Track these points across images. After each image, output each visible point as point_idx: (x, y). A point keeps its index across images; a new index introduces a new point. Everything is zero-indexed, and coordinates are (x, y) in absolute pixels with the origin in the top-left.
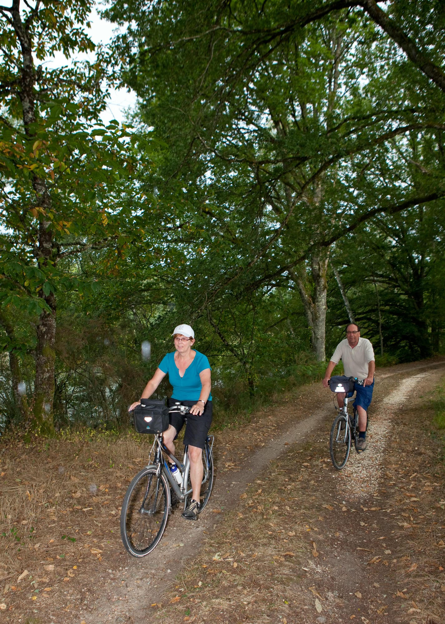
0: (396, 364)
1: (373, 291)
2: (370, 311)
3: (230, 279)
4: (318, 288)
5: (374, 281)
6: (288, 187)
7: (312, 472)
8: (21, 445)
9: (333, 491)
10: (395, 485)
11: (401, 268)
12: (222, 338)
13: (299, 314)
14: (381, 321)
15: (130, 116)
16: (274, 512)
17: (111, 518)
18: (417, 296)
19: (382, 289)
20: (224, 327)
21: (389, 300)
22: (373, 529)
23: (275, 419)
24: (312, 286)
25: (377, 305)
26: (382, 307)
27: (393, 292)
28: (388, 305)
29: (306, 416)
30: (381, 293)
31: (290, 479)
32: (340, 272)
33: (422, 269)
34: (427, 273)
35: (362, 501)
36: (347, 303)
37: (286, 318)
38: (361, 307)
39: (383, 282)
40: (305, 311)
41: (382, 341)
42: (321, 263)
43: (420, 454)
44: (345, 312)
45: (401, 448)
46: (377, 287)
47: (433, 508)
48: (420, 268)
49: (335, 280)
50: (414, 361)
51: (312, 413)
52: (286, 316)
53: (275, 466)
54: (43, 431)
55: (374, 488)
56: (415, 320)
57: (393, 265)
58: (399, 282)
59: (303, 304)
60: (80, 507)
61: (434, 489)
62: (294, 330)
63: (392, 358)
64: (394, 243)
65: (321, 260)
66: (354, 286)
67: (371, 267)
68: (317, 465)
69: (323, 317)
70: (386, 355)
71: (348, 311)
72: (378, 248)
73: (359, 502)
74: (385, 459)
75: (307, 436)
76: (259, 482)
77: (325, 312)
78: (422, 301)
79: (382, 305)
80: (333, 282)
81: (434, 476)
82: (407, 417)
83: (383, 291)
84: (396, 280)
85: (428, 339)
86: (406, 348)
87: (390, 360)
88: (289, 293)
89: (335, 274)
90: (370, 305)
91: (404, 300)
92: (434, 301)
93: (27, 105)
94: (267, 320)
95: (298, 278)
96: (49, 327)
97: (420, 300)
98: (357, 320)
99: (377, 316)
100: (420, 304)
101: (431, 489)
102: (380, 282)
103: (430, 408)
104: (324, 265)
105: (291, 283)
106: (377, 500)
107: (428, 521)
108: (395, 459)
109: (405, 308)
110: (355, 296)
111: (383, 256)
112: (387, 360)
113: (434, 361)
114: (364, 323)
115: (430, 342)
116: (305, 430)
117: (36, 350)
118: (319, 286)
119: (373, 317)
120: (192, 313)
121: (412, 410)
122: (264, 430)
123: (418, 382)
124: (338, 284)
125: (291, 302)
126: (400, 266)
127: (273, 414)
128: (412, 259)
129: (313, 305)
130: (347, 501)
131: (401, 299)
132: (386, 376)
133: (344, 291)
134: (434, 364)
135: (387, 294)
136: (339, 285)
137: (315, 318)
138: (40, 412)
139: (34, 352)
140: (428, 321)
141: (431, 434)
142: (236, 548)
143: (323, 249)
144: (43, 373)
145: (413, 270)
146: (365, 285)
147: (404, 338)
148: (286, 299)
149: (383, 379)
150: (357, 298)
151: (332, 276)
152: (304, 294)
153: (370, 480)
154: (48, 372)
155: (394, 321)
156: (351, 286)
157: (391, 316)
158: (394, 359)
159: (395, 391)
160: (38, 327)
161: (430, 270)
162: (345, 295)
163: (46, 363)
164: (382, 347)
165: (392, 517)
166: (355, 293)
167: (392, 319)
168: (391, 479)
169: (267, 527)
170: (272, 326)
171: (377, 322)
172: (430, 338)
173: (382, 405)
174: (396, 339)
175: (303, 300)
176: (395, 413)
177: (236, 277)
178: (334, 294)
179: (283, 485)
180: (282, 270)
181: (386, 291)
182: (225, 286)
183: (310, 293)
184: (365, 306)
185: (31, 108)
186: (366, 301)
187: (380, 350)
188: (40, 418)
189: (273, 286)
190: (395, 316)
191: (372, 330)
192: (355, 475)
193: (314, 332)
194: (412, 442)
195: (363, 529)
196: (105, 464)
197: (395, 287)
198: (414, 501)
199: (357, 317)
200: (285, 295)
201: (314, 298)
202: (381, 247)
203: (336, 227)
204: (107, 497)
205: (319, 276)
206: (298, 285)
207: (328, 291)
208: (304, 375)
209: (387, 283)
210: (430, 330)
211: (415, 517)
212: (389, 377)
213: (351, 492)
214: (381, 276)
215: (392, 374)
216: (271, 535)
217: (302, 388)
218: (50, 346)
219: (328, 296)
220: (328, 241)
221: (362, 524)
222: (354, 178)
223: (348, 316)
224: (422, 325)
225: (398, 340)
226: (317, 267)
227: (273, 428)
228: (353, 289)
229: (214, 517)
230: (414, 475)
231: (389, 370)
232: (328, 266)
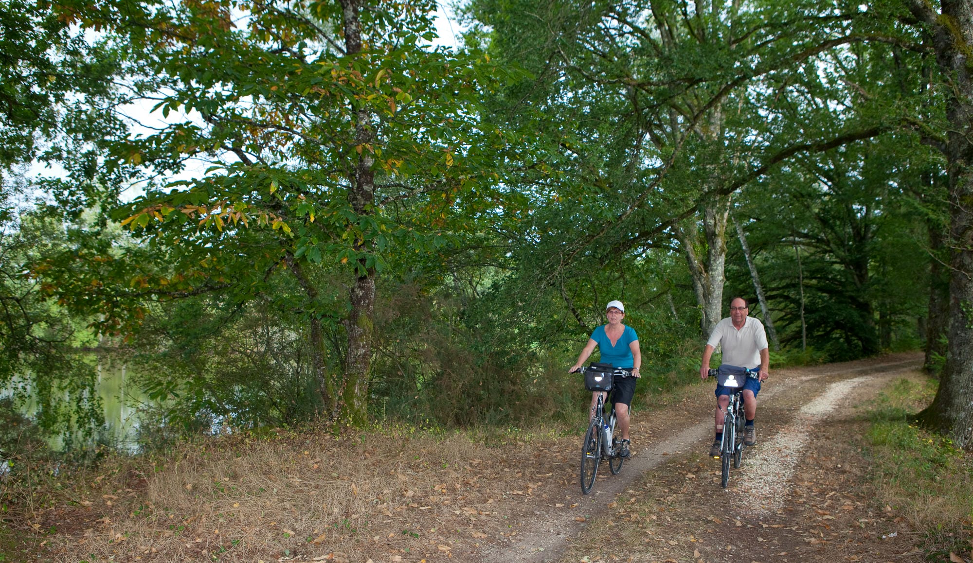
0: (825, 363)
1: (792, 257)
2: (787, 286)
3: (594, 236)
4: (713, 251)
5: (794, 243)
6: (674, 110)
7: (699, 485)
8: (328, 437)
9: (726, 505)
10: (805, 503)
11: (836, 225)
12: (577, 317)
13: (684, 287)
14: (804, 301)
15: (459, 11)
16: (652, 521)
17: (455, 517)
18: (859, 265)
19: (806, 254)
20: (580, 301)
21: (817, 271)
22: (774, 545)
23: (650, 425)
24: (704, 247)
25: (799, 278)
26: (806, 281)
27: (823, 258)
28: (815, 278)
29: (692, 424)
30: (805, 261)
31: (671, 490)
32: (745, 229)
33: (867, 227)
34: (874, 233)
35: (761, 518)
36: (754, 274)
37: (666, 292)
38: (775, 279)
39: (809, 244)
40: (694, 283)
41: (804, 330)
42: (717, 217)
43: (844, 472)
44: (752, 286)
45: (818, 464)
46: (800, 251)
47: (851, 527)
48: (863, 225)
49: (738, 240)
50: (852, 359)
51: (700, 421)
52: (665, 288)
53: (651, 477)
54: (355, 421)
55: (778, 506)
56: (853, 300)
57: (824, 222)
58: (831, 245)
59: (691, 273)
60: (416, 505)
61: (856, 508)
62: (677, 310)
63: (819, 354)
64: (825, 188)
65: (717, 213)
66: (766, 250)
67: (791, 222)
68: (706, 478)
69: (718, 292)
70: (810, 349)
71: (756, 285)
72: (802, 196)
73: (758, 519)
74: (796, 476)
75: (692, 446)
76: (631, 491)
77: (722, 284)
78: (867, 273)
79: (807, 278)
80: (734, 243)
81: (858, 495)
82: (832, 429)
83: (807, 258)
84: (827, 243)
85: (873, 328)
86: (842, 340)
87: (815, 357)
88: (671, 257)
89: (739, 232)
90: (788, 277)
91: (839, 271)
92: (884, 274)
93: (350, 14)
94: (639, 294)
95: (684, 236)
96: (367, 291)
97: (863, 272)
98: (768, 298)
99: (799, 293)
100: (862, 277)
101: (851, 508)
102: (804, 244)
103: (867, 420)
104: (723, 218)
105: (675, 243)
106: (780, 518)
107: (842, 538)
108: (809, 476)
109: (841, 283)
110: (766, 264)
111: (808, 207)
112: (812, 357)
113: (882, 361)
114: (780, 303)
115: (877, 333)
116: (690, 440)
117: (350, 320)
118: (714, 248)
119: (792, 294)
120: (541, 279)
121: (840, 421)
122: (636, 437)
123: (854, 388)
124: (741, 246)
125: (673, 271)
126: (835, 222)
127: (646, 417)
128: (851, 213)
129: (704, 275)
130: (743, 517)
131: (834, 270)
132: (809, 378)
133: (750, 256)
134: (883, 365)
135: (813, 262)
136: (744, 248)
137: (707, 294)
138: (352, 397)
139: (347, 322)
140: (874, 304)
141: (862, 450)
142: (607, 553)
143: (721, 199)
144: (357, 349)
145: (853, 228)
146: (782, 249)
147: (838, 325)
148: (666, 265)
149: (802, 382)
150: (769, 267)
151: (733, 235)
152: (692, 260)
153: (774, 497)
154: (364, 347)
155: (824, 301)
156: (761, 249)
157: (820, 294)
158: (821, 355)
159: (819, 399)
160: (353, 290)
161: (878, 230)
162: (751, 263)
163: (361, 335)
164: (804, 339)
165: (796, 534)
166: (766, 260)
167: (820, 297)
168: (801, 496)
169: (645, 534)
170: (646, 303)
171: (797, 302)
172: (877, 327)
173: (798, 415)
174: (826, 327)
175: (691, 268)
176: (816, 426)
177: (601, 234)
178: (735, 260)
179: (662, 496)
180: (664, 226)
181: (812, 257)
182: (587, 246)
183: (701, 257)
184: (782, 279)
185: (355, 18)
186: (782, 272)
187: (801, 342)
188: (351, 405)
189: (649, 246)
190: (824, 294)
191: (791, 313)
192: (754, 491)
193: (706, 313)
194: (834, 458)
195: (761, 544)
196: (435, 464)
197: (825, 252)
198: (828, 520)
199: (769, 293)
200: (665, 260)
201: (707, 265)
202: (806, 195)
203: (740, 169)
204: (445, 497)
205: (714, 234)
206: (685, 247)
207: (726, 256)
208: (690, 371)
209: (814, 246)
210: (877, 316)
211: (826, 534)
212: (812, 380)
213: (748, 508)
214: (806, 236)
215: (817, 377)
216: (648, 543)
217: (687, 389)
218: (367, 315)
219: (726, 262)
220: (728, 189)
221: (760, 539)
222: (769, 95)
223: (755, 293)
224: (865, 308)
225: (829, 329)
226: (712, 222)
227: (647, 435)
228: (765, 253)
229: (577, 525)
230: (831, 494)
231: (813, 371)
232: (729, 220)
